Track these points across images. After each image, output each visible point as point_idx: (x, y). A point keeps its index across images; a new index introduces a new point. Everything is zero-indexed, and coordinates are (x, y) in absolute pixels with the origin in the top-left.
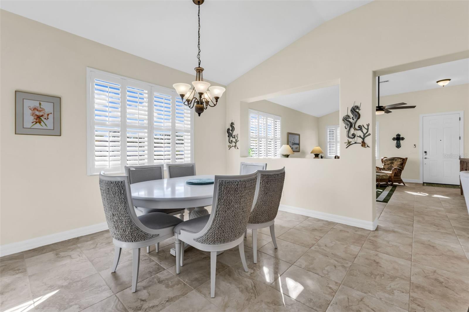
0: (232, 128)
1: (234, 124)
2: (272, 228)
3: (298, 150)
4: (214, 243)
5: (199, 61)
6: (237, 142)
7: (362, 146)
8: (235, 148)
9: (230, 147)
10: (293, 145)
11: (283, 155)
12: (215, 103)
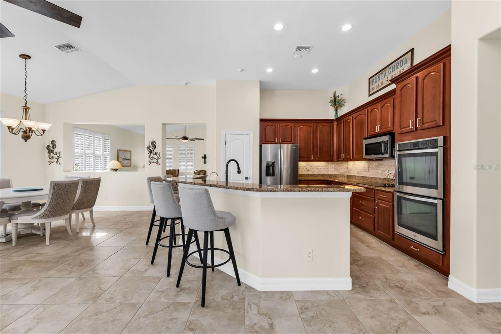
0: (53, 146)
1: (55, 142)
2: (91, 212)
3: (129, 164)
4: (49, 218)
5: (26, 102)
6: (59, 158)
7: (157, 164)
8: (57, 163)
9: (50, 163)
10: (123, 160)
11: (112, 169)
12: (42, 134)
